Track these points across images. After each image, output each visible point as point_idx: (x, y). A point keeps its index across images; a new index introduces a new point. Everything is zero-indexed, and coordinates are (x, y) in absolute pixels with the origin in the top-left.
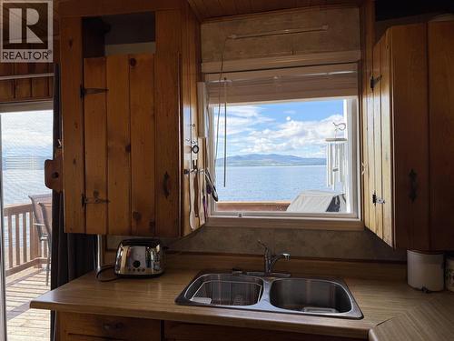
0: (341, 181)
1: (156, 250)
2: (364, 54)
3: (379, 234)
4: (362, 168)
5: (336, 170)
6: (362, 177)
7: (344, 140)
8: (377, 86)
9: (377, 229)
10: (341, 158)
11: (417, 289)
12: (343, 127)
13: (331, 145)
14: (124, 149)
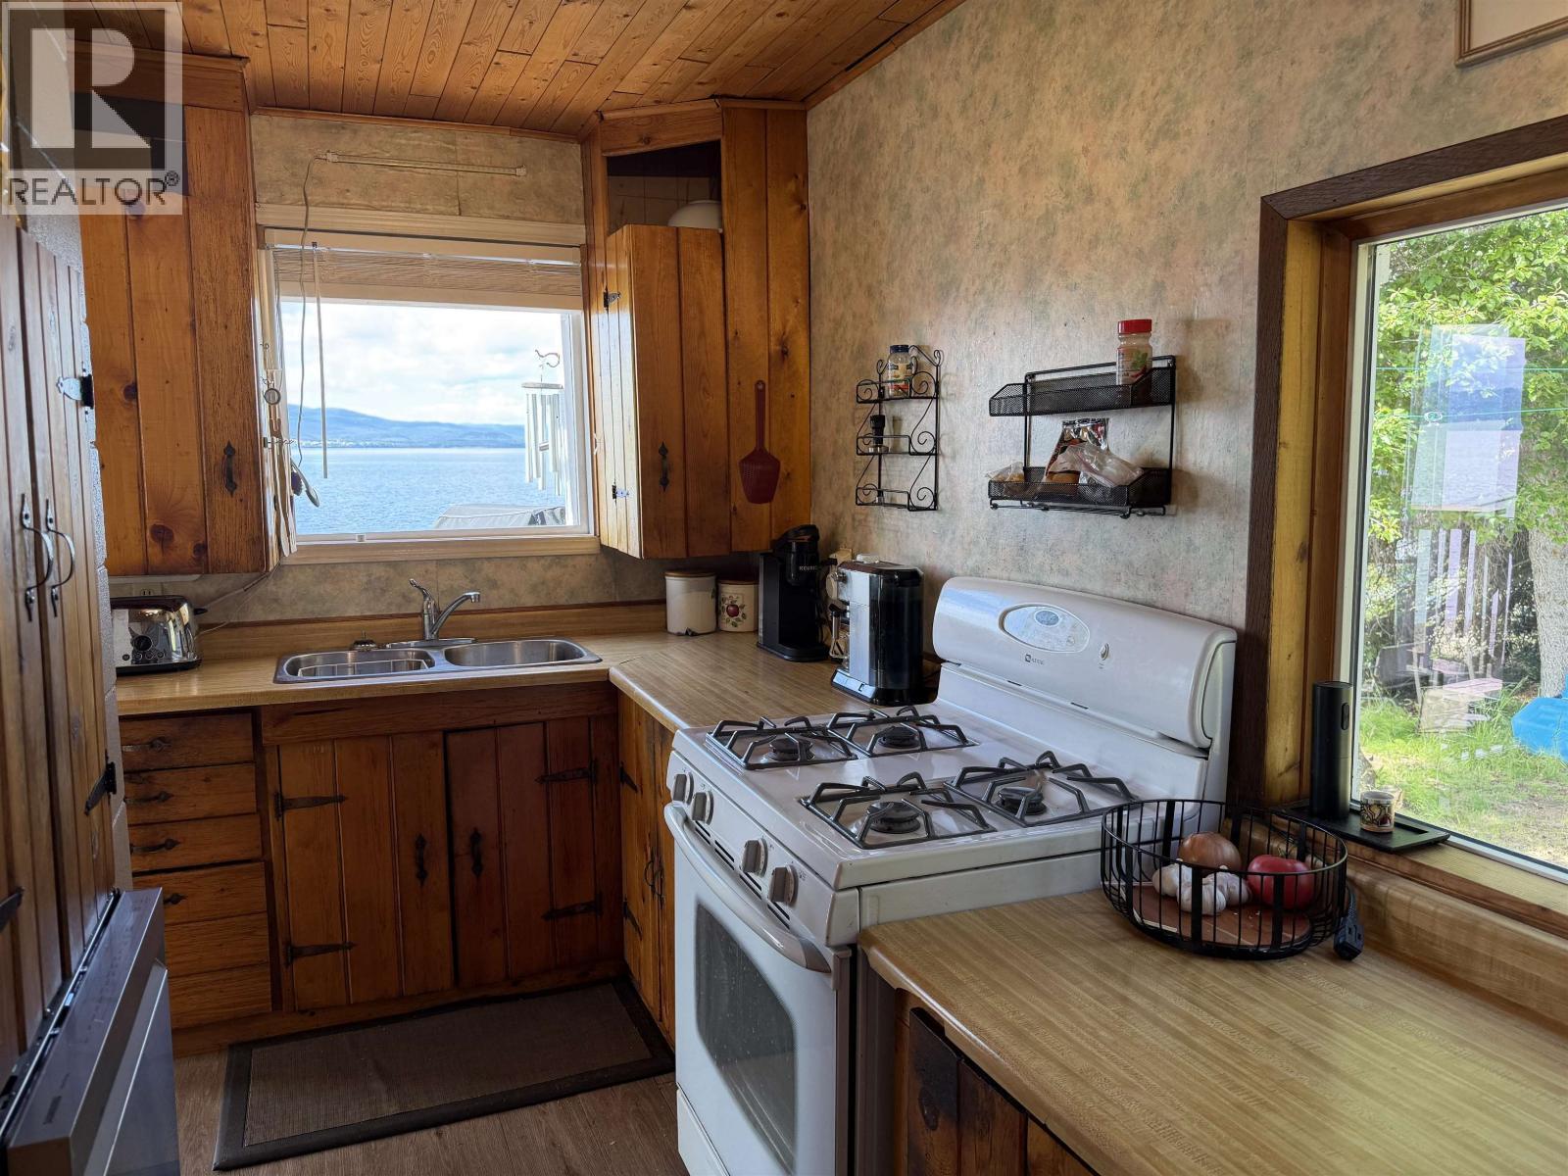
0: (555, 469)
1: (180, 616)
2: (590, 233)
3: (623, 548)
4: (593, 444)
5: (544, 448)
6: (594, 459)
7: (556, 387)
8: (613, 304)
9: (619, 541)
10: (553, 423)
11: (679, 635)
12: (553, 360)
13: (534, 396)
14: (120, 394)
